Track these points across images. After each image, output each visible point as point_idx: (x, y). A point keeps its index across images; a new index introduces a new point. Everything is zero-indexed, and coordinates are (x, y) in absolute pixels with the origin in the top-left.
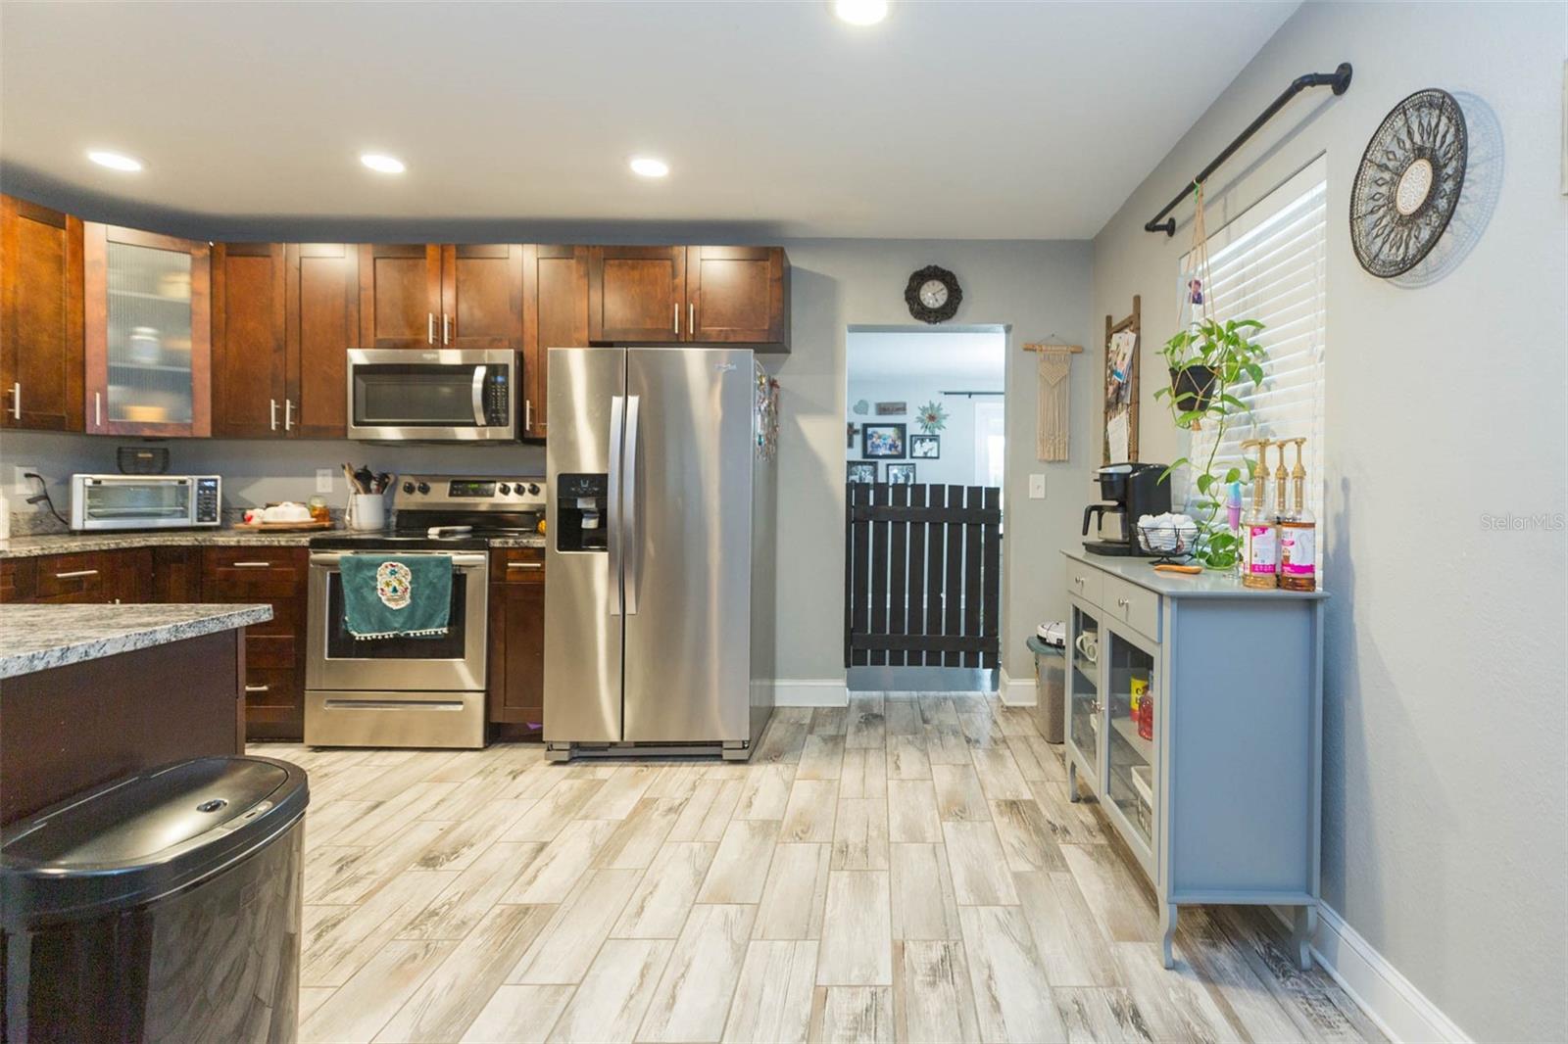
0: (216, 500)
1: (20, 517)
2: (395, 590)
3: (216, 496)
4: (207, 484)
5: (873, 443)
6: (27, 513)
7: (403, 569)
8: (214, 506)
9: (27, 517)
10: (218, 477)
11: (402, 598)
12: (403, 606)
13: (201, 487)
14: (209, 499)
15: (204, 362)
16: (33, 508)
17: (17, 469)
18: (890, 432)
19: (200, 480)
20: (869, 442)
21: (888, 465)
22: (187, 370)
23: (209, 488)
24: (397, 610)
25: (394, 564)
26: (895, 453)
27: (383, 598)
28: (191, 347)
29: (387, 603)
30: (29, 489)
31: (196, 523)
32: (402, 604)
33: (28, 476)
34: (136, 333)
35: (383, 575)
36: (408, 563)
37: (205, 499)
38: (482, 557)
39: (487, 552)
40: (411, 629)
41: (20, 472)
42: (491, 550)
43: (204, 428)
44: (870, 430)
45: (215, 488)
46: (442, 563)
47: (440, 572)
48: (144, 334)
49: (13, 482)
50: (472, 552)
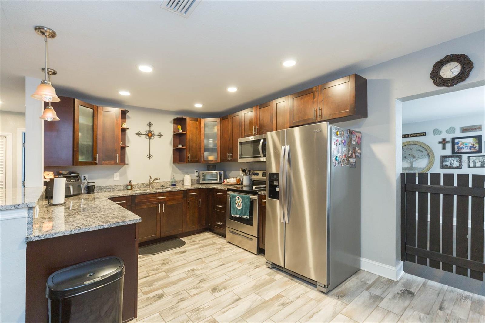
0: (222, 176)
2: (239, 204)
4: (221, 173)
5: (459, 146)
7: (240, 199)
8: (222, 178)
9: (195, 180)
10: (222, 171)
11: (240, 206)
13: (220, 174)
15: (219, 145)
16: (198, 178)
17: (195, 170)
18: (471, 141)
19: (220, 172)
20: (456, 147)
21: (469, 157)
22: (216, 147)
23: (221, 174)
24: (239, 210)
25: (239, 197)
26: (474, 151)
27: (237, 206)
28: (218, 142)
29: (237, 207)
30: (196, 174)
31: (219, 182)
32: (241, 208)
33: (197, 172)
34: (209, 141)
36: (242, 197)
37: (220, 176)
38: (257, 197)
39: (258, 196)
40: (242, 215)
41: (195, 171)
43: (219, 161)
44: (456, 141)
45: (222, 174)
46: (248, 197)
47: (247, 200)
48: (211, 141)
49: (194, 173)
50: (255, 195)
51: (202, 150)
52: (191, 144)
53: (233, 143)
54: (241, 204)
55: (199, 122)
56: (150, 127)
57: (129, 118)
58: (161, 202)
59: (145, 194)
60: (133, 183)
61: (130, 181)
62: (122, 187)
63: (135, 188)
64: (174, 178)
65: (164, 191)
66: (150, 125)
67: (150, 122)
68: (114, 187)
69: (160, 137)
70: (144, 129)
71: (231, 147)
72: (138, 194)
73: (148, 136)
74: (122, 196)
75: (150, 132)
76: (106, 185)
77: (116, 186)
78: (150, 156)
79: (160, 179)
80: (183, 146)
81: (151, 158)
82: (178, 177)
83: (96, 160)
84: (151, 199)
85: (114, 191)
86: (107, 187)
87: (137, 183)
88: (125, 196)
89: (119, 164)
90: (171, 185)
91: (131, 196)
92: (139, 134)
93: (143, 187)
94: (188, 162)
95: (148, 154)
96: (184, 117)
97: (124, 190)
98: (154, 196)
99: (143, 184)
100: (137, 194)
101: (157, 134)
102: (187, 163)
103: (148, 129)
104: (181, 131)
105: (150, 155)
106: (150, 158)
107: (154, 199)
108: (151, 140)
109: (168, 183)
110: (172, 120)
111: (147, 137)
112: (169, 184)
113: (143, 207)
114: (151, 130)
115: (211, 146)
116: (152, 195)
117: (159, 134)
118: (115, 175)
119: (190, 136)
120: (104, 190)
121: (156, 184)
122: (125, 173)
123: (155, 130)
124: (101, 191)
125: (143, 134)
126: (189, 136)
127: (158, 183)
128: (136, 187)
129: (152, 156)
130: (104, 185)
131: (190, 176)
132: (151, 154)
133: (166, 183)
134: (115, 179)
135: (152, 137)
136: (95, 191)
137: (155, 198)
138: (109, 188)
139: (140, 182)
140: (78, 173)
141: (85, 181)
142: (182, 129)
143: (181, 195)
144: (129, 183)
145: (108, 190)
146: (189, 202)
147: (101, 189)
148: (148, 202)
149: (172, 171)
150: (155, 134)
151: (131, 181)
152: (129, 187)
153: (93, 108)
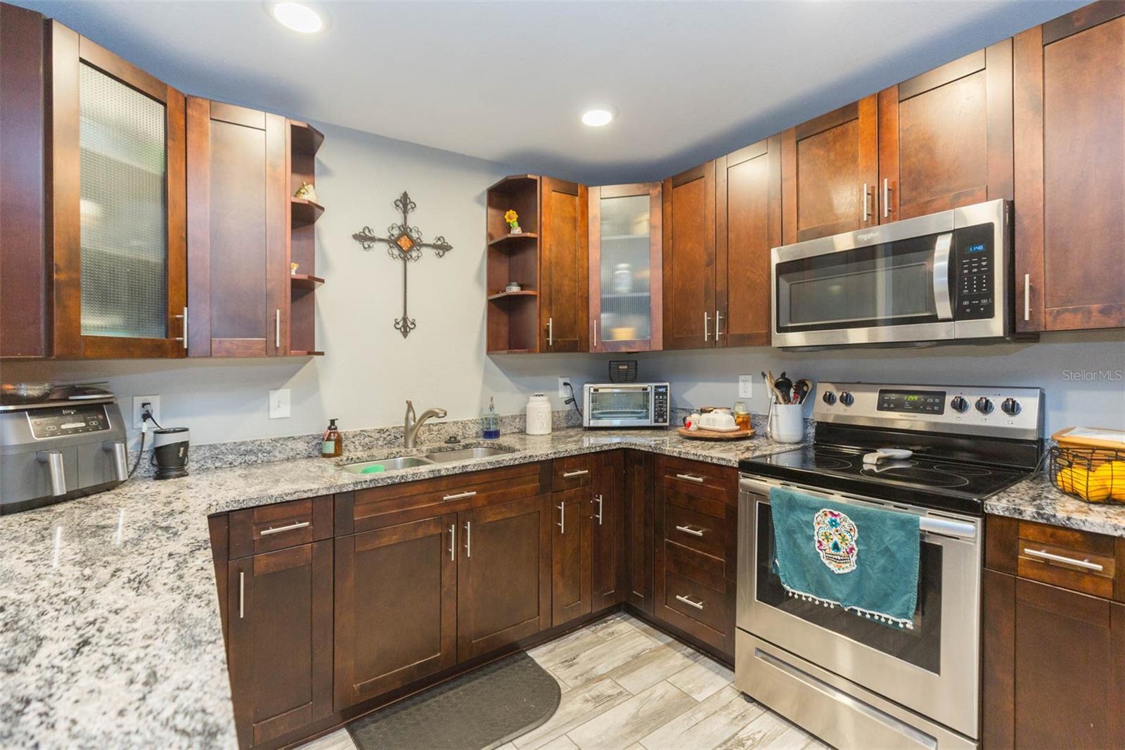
0: (667, 404)
1: (561, 415)
2: (836, 547)
3: (667, 400)
4: (660, 390)
6: (565, 411)
7: (847, 523)
8: (665, 410)
9: (564, 414)
10: (668, 384)
11: (845, 560)
12: (846, 571)
13: (656, 394)
14: (662, 403)
15: (658, 285)
16: (568, 407)
17: (560, 379)
19: (657, 387)
22: (646, 294)
23: (662, 393)
24: (839, 574)
25: (836, 513)
27: (822, 554)
28: (651, 275)
29: (826, 562)
30: (564, 394)
31: (653, 423)
32: (849, 567)
33: (565, 384)
34: (618, 270)
35: (821, 523)
36: (854, 515)
37: (660, 403)
38: (970, 526)
39: (979, 520)
40: (858, 604)
41: (561, 381)
42: (987, 519)
43: (658, 345)
45: (666, 394)
46: (904, 524)
47: (900, 535)
48: (622, 269)
49: (557, 389)
50: (955, 515)
51: (594, 304)
52: (555, 280)
53: (730, 271)
54: (855, 552)
55: (582, 197)
56: (405, 212)
57: (326, 172)
58: (457, 514)
59: (394, 485)
60: (342, 428)
61: (333, 422)
62: (301, 446)
63: (351, 447)
64: (492, 408)
65: (469, 470)
66: (405, 205)
67: (405, 195)
68: (269, 448)
69: (441, 252)
70: (384, 221)
71: (720, 287)
72: (365, 486)
73: (400, 248)
74: (295, 497)
75: (405, 231)
76: (238, 441)
77: (276, 440)
78: (405, 326)
79: (445, 414)
80: (522, 287)
81: (412, 334)
82: (507, 405)
83: (182, 336)
84: (415, 503)
85: (269, 462)
86: (243, 448)
87: (358, 430)
88: (305, 496)
89: (285, 354)
90: (481, 434)
91: (334, 495)
92: (364, 238)
93: (380, 443)
94: (546, 349)
95: (400, 317)
96: (529, 176)
97: (309, 457)
98: (431, 490)
99: (381, 431)
100: (359, 487)
101: (432, 242)
102: (542, 351)
103: (400, 222)
104: (517, 231)
105: (405, 319)
106: (405, 334)
107: (430, 501)
108: (410, 264)
109: (471, 426)
110: (483, 194)
111: (396, 252)
112: (474, 431)
113: (385, 541)
114: (410, 224)
115: (623, 288)
116: (420, 488)
117: (439, 243)
118: (275, 396)
119: (553, 248)
120: (231, 458)
121: (430, 430)
122: (314, 385)
123: (425, 224)
124: (218, 464)
125: (381, 240)
126: (550, 250)
127: (436, 428)
128: (357, 443)
129: (413, 323)
130: (229, 440)
131: (550, 401)
132: (410, 317)
133: (464, 425)
134: (274, 414)
135: (414, 254)
136: (191, 466)
137: (434, 500)
138: (247, 453)
139: (371, 426)
140: (106, 393)
141: (146, 426)
142: (519, 226)
143: (533, 481)
144: (329, 428)
145: (247, 458)
146: (562, 508)
147: (215, 458)
148: (407, 516)
149: (485, 381)
150: (425, 242)
151: (336, 423)
152: (330, 447)
153: (165, 96)
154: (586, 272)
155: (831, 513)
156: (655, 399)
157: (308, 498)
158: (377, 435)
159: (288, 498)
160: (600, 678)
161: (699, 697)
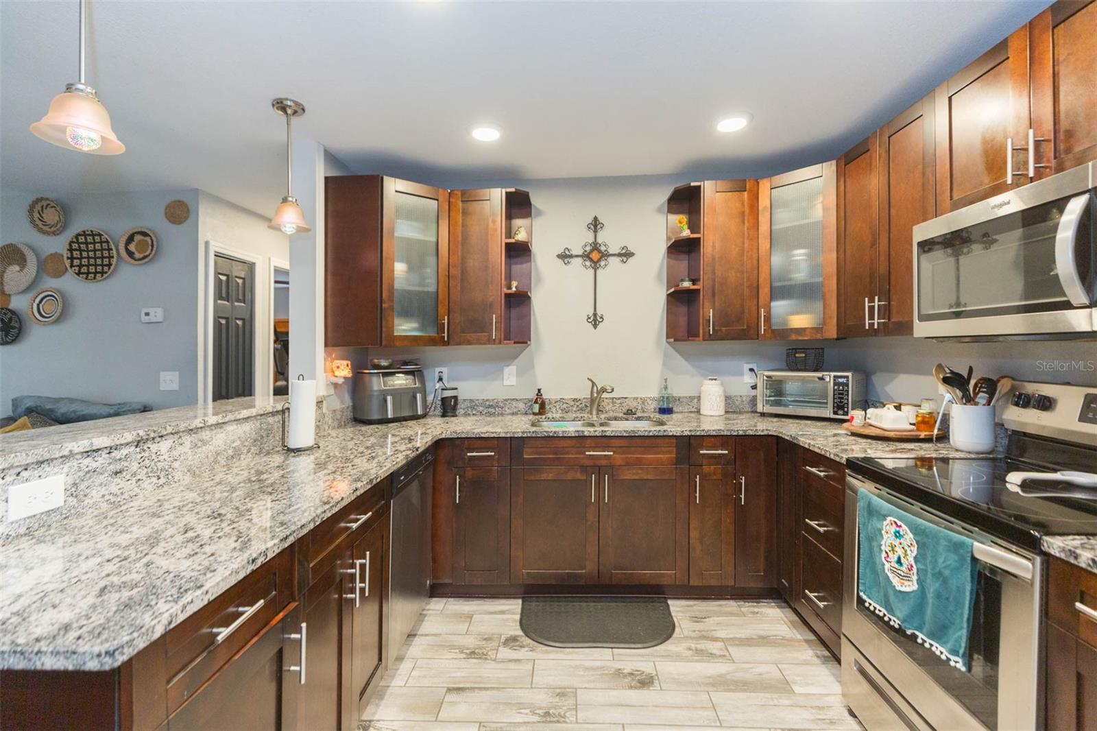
0: (848, 395)
1: (744, 399)
2: (899, 561)
3: (848, 391)
4: (841, 380)
6: (749, 396)
7: (909, 536)
8: (846, 401)
9: (748, 399)
10: (849, 374)
11: (908, 578)
12: (908, 589)
13: (835, 384)
14: (842, 394)
15: (833, 269)
16: (754, 393)
17: (745, 364)
19: (835, 377)
22: (820, 279)
23: (842, 384)
24: (900, 591)
25: (899, 523)
27: (887, 566)
28: (824, 259)
29: (891, 576)
30: (748, 379)
31: (832, 416)
34: (794, 256)
35: (887, 533)
36: (916, 531)
37: (839, 394)
38: (1029, 566)
39: (1038, 559)
40: (920, 629)
41: (747, 367)
42: (1047, 557)
43: (832, 332)
45: (847, 385)
46: (956, 547)
47: (952, 559)
48: (801, 255)
49: (742, 374)
50: (1014, 548)
51: (764, 292)
52: (718, 273)
53: (892, 252)
54: (915, 570)
55: (751, 191)
56: (595, 232)
57: (540, 213)
58: (599, 468)
59: (549, 437)
60: (546, 395)
61: (539, 390)
62: (521, 406)
63: (554, 410)
64: (666, 388)
65: (607, 434)
66: (595, 226)
67: (596, 218)
68: (502, 405)
69: (625, 259)
70: (579, 240)
71: (883, 269)
72: (529, 435)
73: (591, 260)
74: (486, 435)
75: (595, 247)
76: (485, 398)
77: (506, 400)
78: (595, 320)
79: (613, 390)
80: (694, 281)
81: (600, 326)
82: (681, 387)
83: (444, 333)
84: (567, 453)
85: (502, 414)
86: (488, 403)
87: (559, 397)
88: (492, 435)
89: (500, 343)
90: (657, 410)
91: (511, 438)
92: (565, 256)
93: (574, 409)
94: (711, 338)
95: (591, 313)
96: (692, 184)
97: (526, 414)
98: (578, 445)
99: (575, 400)
100: (525, 435)
101: (617, 252)
102: (704, 340)
103: (591, 240)
104: (686, 233)
105: (595, 315)
106: (595, 326)
107: (576, 454)
108: (599, 272)
109: (650, 403)
110: (664, 204)
111: (588, 263)
112: (652, 407)
113: (544, 476)
114: (600, 240)
115: (801, 275)
116: (569, 442)
117: (624, 251)
118: (507, 370)
119: (717, 245)
120: (481, 409)
121: (613, 403)
122: (531, 366)
123: (611, 239)
124: (474, 412)
125: (577, 256)
126: (714, 246)
127: (618, 401)
128: (558, 407)
129: (601, 318)
130: (481, 398)
131: (722, 384)
132: (599, 313)
133: (644, 401)
134: (506, 382)
135: (603, 263)
136: (460, 411)
137: (580, 453)
138: (490, 406)
139: (568, 396)
140: (417, 365)
141: (438, 386)
142: (689, 228)
143: (670, 452)
144: (537, 395)
145: (490, 410)
146: (698, 480)
147: (473, 408)
148: (558, 461)
149: (664, 365)
150: (611, 252)
151: (542, 391)
152: (536, 408)
153: (438, 195)
154: (755, 262)
155: (896, 523)
156: (834, 390)
157: (494, 437)
158: (572, 403)
159: (483, 435)
160: (716, 639)
161: (797, 689)
